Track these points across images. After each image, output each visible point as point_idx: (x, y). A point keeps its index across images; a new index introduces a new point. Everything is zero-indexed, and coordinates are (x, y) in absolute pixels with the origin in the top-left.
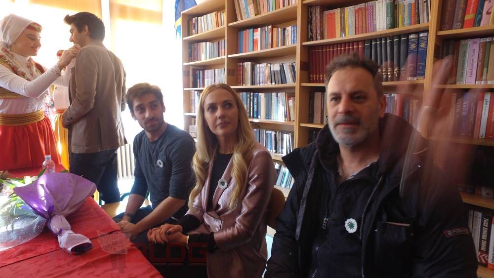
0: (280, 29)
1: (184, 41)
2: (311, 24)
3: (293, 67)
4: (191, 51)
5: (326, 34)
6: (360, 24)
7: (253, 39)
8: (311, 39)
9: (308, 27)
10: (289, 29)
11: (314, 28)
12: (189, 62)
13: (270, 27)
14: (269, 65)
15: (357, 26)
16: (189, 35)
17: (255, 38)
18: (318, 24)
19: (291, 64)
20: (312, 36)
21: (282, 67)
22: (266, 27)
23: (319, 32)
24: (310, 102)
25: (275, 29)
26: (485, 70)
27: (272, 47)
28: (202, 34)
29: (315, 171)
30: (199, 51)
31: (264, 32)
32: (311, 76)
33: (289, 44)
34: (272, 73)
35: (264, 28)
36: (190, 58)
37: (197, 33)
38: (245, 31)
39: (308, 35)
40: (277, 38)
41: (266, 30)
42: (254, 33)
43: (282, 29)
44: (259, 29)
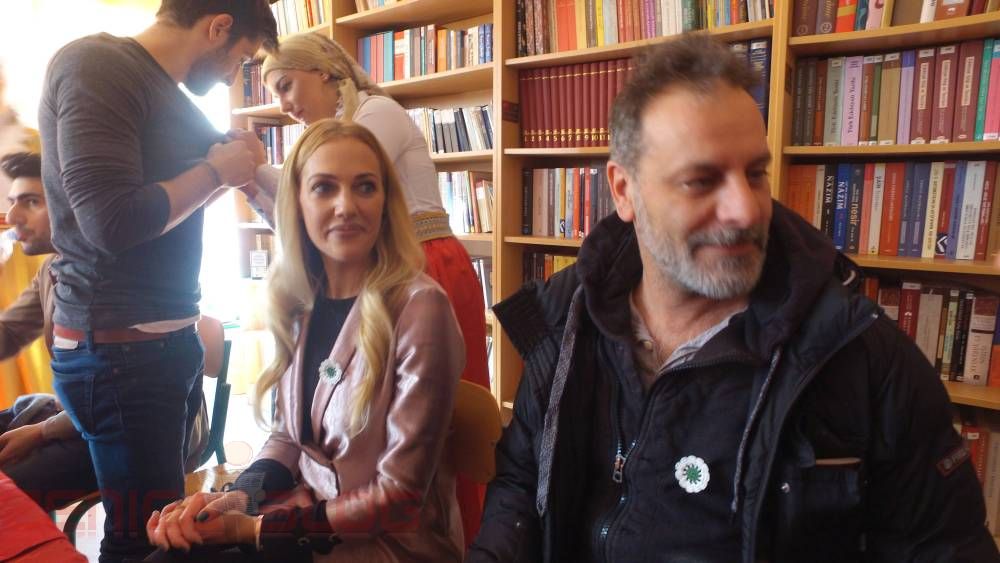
0: (452, 33)
2: (524, 21)
3: (484, 115)
4: (250, 82)
5: (554, 42)
6: (629, 23)
7: (394, 55)
8: (525, 53)
9: (517, 27)
10: (474, 32)
11: (529, 30)
12: (246, 106)
13: (431, 27)
14: (430, 111)
15: (622, 26)
17: (397, 51)
18: (539, 22)
19: (479, 109)
20: (526, 46)
21: (460, 115)
22: (422, 28)
23: (540, 37)
24: (523, 190)
25: (442, 33)
26: (874, 118)
27: (436, 71)
29: (577, 341)
31: (417, 39)
32: (526, 133)
33: (475, 64)
34: (439, 130)
35: (417, 30)
36: (248, 98)
38: (373, 38)
39: (517, 44)
40: (448, 53)
41: (423, 35)
42: (396, 42)
43: (459, 33)
44: (407, 32)
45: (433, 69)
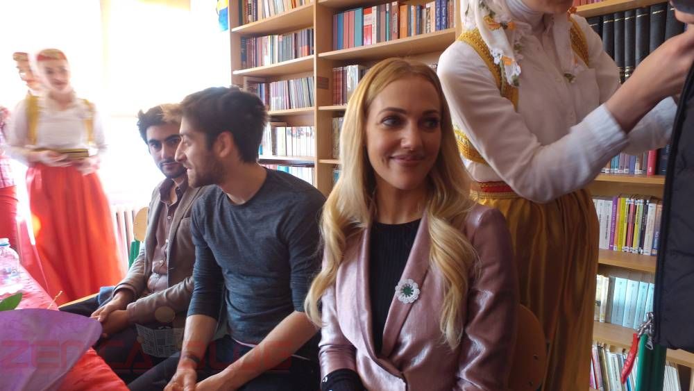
0: (413, 8)
1: (233, 34)
4: (245, 51)
7: (363, 27)
10: (431, 6)
12: (242, 69)
13: (395, 4)
16: (241, 24)
17: (365, 24)
22: (388, 4)
25: (404, 9)
27: (399, 38)
28: (264, 20)
30: (259, 51)
31: (383, 13)
33: (432, 31)
35: (383, 6)
36: (244, 63)
37: (257, 20)
38: (346, 14)
40: (409, 23)
41: (388, 10)
42: (365, 16)
43: (418, 7)
44: (374, 9)
45: (397, 36)
